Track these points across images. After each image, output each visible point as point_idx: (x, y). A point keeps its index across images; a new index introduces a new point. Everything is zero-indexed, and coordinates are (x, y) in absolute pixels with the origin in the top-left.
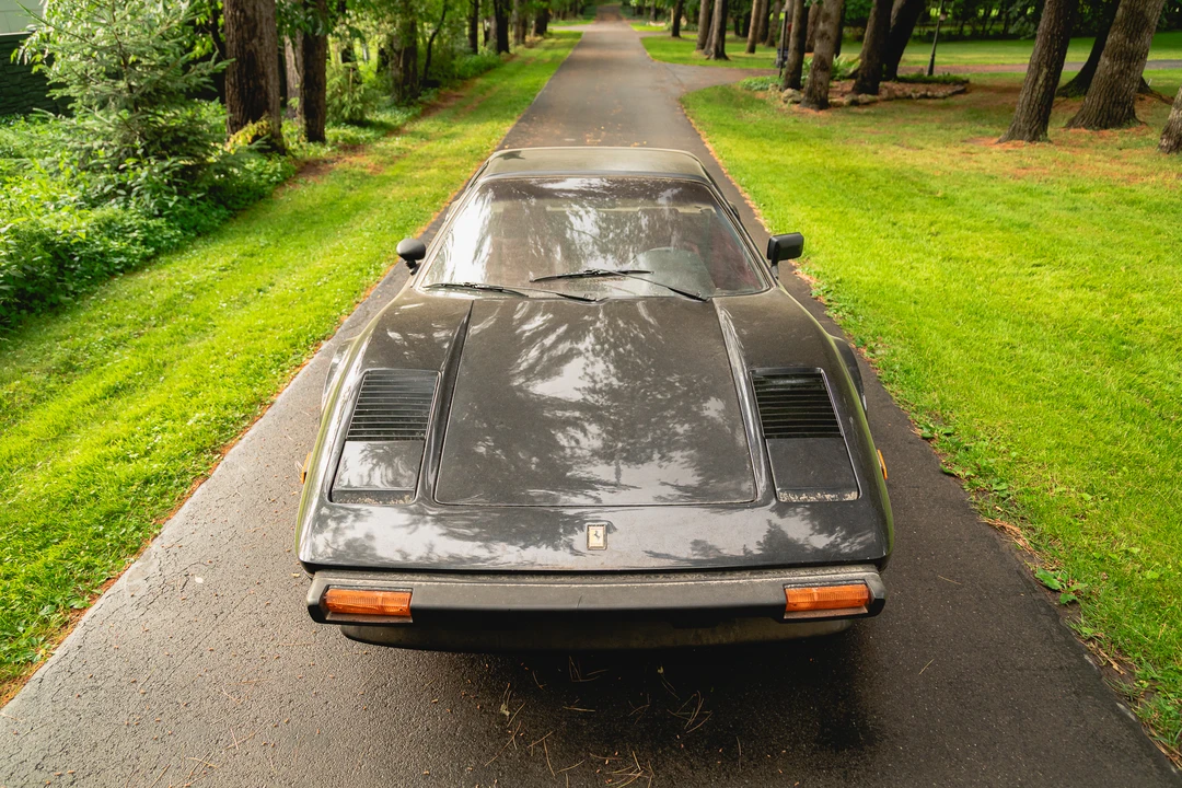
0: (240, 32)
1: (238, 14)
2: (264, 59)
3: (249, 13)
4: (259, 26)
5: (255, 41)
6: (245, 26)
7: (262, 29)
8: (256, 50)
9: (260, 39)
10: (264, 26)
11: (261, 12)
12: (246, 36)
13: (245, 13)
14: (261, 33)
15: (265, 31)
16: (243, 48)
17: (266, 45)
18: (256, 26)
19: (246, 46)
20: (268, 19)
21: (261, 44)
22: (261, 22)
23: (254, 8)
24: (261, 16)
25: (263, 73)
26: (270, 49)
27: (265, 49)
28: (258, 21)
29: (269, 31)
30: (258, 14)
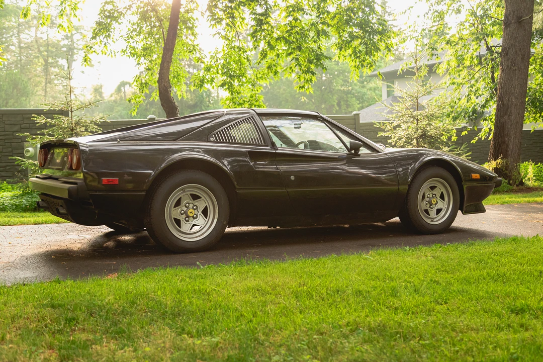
3: (505, 102)
4: (509, 109)
5: (506, 117)
7: (511, 111)
8: (505, 121)
9: (509, 115)
12: (502, 114)
14: (511, 112)
15: (513, 111)
16: (500, 120)
18: (507, 109)
20: (516, 105)
25: (508, 133)
26: (515, 121)
27: (511, 121)
28: (510, 107)
29: (516, 112)
30: (510, 103)
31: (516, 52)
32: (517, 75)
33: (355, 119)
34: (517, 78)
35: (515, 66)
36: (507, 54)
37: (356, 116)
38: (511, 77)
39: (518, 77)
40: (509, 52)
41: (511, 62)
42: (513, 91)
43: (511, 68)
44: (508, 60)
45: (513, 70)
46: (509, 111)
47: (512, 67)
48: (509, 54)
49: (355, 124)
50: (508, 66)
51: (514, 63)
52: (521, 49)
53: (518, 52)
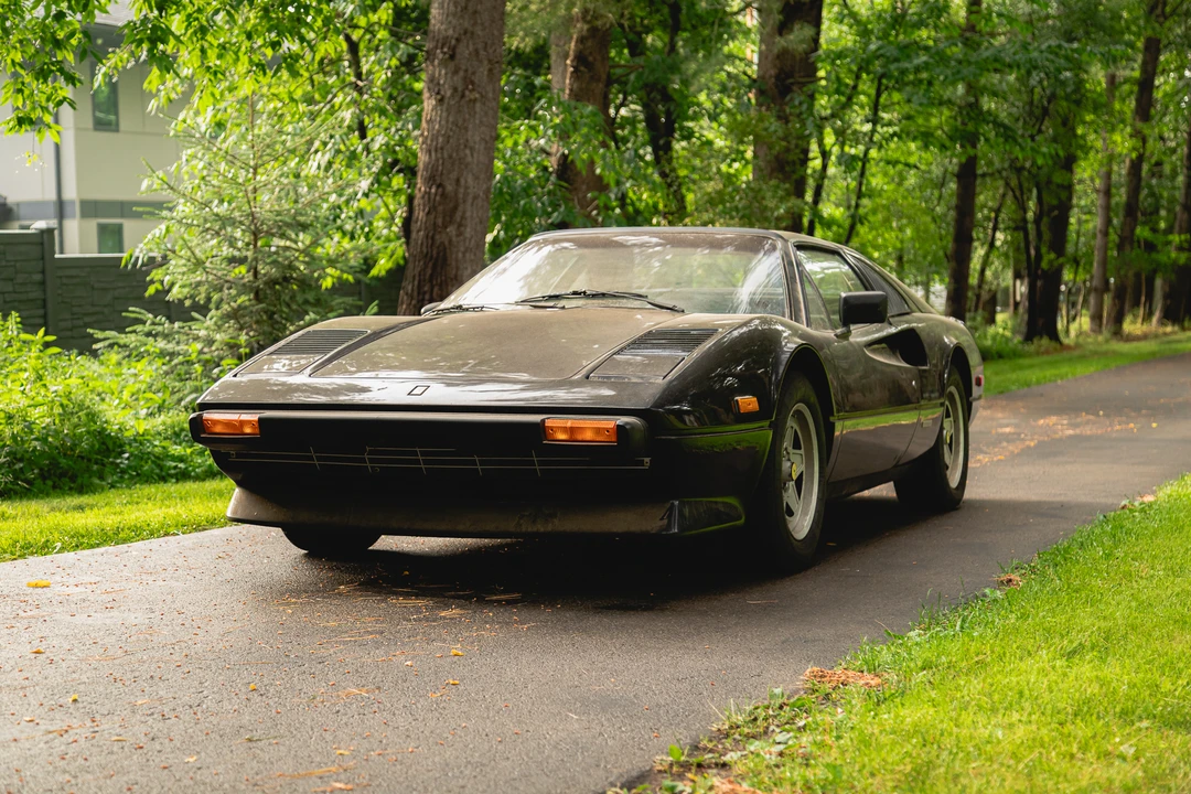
0: (432, 216)
1: (433, 190)
2: (460, 255)
3: (449, 188)
4: (461, 208)
5: (451, 230)
6: (440, 208)
7: (464, 212)
8: (450, 241)
9: (460, 225)
10: (469, 207)
11: (467, 188)
12: (440, 221)
13: (444, 188)
14: (463, 218)
15: (468, 214)
16: (433, 238)
17: (468, 235)
18: (455, 208)
19: (437, 237)
21: (460, 234)
22: (464, 202)
23: (458, 181)
24: (466, 194)
25: (456, 276)
26: (473, 241)
27: (465, 240)
28: (461, 201)
29: (475, 215)
30: (462, 190)
31: (477, 52)
32: (477, 116)
33: (42, 244)
34: (477, 122)
35: (473, 90)
36: (452, 57)
37: (45, 236)
38: (464, 120)
39: (481, 122)
40: (458, 51)
41: (465, 78)
42: (469, 159)
43: (463, 96)
44: (456, 72)
45: (470, 100)
46: (458, 215)
47: (467, 93)
48: (458, 56)
49: (43, 258)
50: (455, 90)
51: (473, 83)
52: (486, 44)
53: (482, 52)
